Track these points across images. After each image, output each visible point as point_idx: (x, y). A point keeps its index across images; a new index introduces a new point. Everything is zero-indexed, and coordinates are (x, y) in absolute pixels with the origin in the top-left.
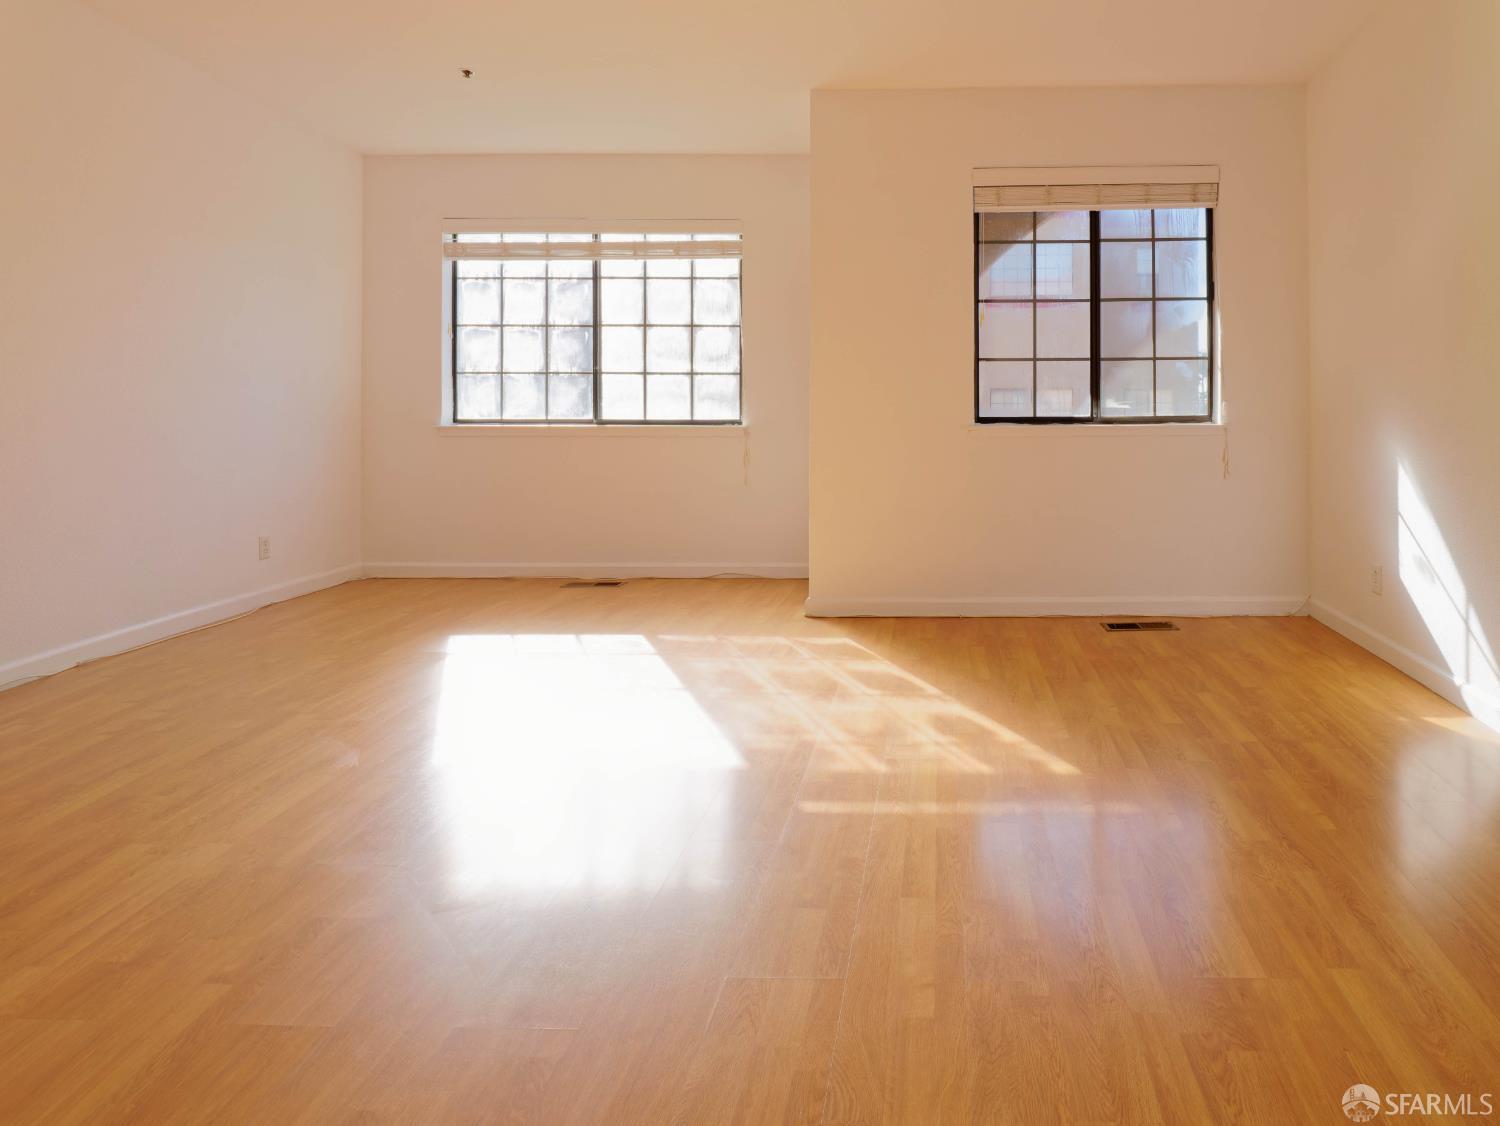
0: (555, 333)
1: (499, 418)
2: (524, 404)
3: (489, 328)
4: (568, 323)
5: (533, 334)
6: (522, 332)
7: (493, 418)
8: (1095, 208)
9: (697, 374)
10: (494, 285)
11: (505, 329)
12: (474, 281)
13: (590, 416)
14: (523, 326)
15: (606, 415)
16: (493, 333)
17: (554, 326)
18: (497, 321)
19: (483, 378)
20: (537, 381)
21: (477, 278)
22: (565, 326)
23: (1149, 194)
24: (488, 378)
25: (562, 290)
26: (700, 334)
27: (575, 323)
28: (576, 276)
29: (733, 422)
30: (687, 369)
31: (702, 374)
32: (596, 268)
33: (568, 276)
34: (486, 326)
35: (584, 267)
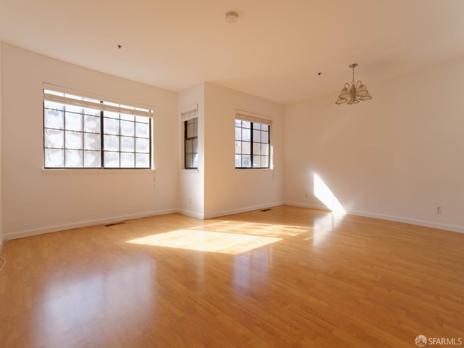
0: (86, 135)
1: (64, 167)
2: (74, 161)
3: (59, 130)
4: (91, 132)
5: (78, 135)
6: (73, 133)
7: (61, 167)
8: (252, 122)
9: (136, 153)
10: (61, 114)
11: (66, 131)
12: (52, 110)
13: (100, 166)
14: (73, 131)
15: (106, 166)
16: (61, 133)
17: (86, 132)
18: (62, 127)
19: (56, 150)
20: (79, 153)
21: (53, 109)
22: (90, 133)
23: (262, 121)
24: (59, 150)
25: (89, 120)
26: (137, 140)
27: (94, 132)
28: (94, 115)
29: (147, 168)
30: (133, 151)
31: (138, 153)
32: (102, 114)
33: (91, 114)
34: (57, 129)
35: (97, 112)
